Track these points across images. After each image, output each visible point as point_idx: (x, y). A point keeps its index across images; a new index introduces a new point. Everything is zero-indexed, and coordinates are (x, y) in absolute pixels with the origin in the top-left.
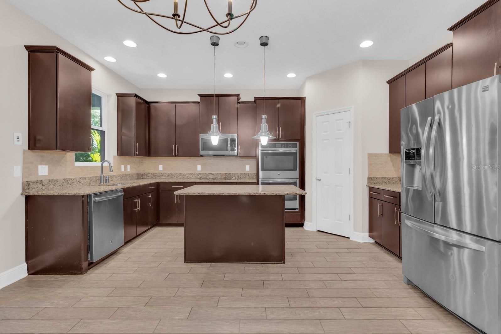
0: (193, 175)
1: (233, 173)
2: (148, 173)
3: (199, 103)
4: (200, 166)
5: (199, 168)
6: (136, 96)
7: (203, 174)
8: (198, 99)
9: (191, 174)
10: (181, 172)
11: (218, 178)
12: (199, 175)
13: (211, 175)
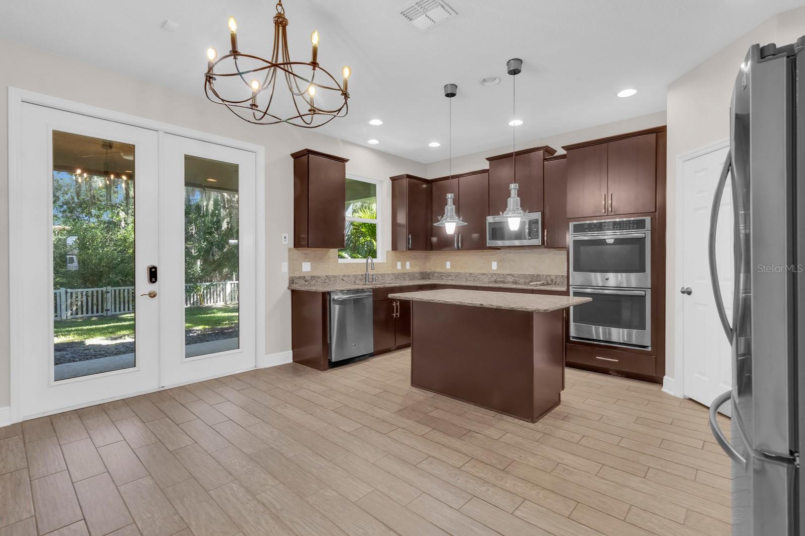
0: (485, 276)
1: (543, 275)
2: (435, 272)
3: (487, 171)
4: (496, 263)
5: (494, 266)
6: (408, 176)
7: (499, 275)
8: (486, 165)
9: (484, 274)
10: (471, 272)
11: (521, 281)
12: (494, 276)
13: (511, 277)
